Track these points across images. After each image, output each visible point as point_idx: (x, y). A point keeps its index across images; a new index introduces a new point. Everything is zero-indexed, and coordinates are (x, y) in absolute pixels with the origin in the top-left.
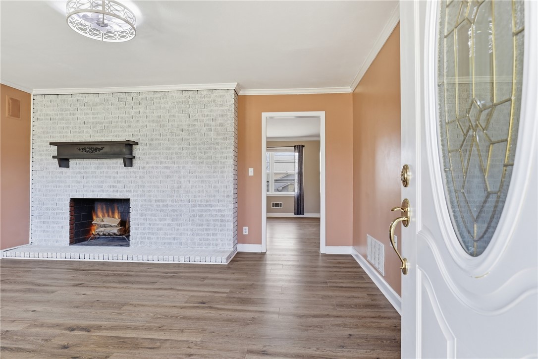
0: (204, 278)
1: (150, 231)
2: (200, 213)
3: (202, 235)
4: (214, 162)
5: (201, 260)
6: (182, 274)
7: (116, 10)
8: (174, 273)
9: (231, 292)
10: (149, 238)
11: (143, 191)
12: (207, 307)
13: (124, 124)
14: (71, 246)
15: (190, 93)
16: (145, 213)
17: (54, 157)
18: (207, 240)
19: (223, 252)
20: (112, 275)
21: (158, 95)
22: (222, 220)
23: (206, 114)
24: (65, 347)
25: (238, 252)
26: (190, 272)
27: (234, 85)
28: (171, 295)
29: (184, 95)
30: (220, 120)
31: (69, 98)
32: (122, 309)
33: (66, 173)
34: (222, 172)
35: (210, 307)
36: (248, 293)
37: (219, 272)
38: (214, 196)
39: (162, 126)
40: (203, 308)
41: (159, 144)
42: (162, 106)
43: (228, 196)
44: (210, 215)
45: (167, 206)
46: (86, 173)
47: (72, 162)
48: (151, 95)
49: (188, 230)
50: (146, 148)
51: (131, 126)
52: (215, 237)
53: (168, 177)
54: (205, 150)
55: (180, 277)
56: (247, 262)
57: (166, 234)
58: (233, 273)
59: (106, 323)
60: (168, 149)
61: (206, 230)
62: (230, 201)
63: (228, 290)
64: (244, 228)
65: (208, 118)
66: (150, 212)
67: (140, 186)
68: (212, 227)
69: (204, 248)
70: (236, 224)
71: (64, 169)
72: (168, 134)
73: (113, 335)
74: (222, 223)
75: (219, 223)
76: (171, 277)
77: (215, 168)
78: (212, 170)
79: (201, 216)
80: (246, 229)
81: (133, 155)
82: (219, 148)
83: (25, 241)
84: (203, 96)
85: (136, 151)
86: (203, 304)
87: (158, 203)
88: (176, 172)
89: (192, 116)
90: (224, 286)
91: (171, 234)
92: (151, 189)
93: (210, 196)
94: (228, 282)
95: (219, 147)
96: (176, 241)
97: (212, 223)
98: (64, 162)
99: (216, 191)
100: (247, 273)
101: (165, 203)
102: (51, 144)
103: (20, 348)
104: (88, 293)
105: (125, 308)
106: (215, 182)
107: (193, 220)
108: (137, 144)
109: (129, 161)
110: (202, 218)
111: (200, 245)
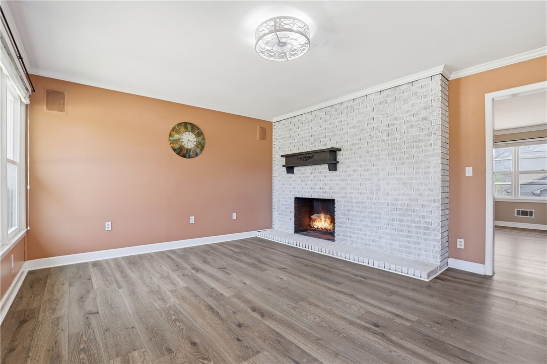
0: (392, 293)
1: (352, 231)
2: (399, 218)
3: (402, 242)
4: (416, 162)
5: (397, 270)
6: (370, 281)
7: (286, 24)
8: (363, 277)
9: (419, 322)
10: (350, 237)
11: (345, 193)
12: (379, 334)
13: (330, 134)
14: (295, 234)
15: (387, 92)
16: (347, 213)
17: (283, 166)
18: (408, 247)
19: (426, 265)
20: (310, 266)
21: (357, 102)
22: (426, 229)
23: (406, 110)
24: (240, 326)
25: (449, 268)
26: (380, 281)
27: (440, 69)
28: (348, 303)
29: (382, 95)
30: (423, 114)
31: (293, 120)
32: (298, 304)
33: (292, 177)
34: (427, 173)
35: (383, 335)
36: (442, 332)
37: (414, 290)
38: (416, 200)
39: (361, 130)
40: (374, 333)
41: (359, 148)
42: (361, 111)
43: (435, 200)
44: (413, 221)
45: (366, 207)
46: (304, 177)
47: (296, 169)
48: (352, 103)
49: (387, 234)
50: (348, 153)
51: (335, 135)
52: (417, 246)
53: (367, 179)
54: (405, 150)
55: (367, 284)
56: (458, 285)
57: (365, 235)
58: (432, 296)
59: (279, 313)
60: (367, 152)
61: (407, 236)
62: (438, 207)
63: (415, 318)
64: (458, 240)
65: (408, 114)
66: (351, 213)
67: (343, 188)
68: (414, 235)
69: (404, 256)
70: (446, 234)
71: (291, 175)
72: (367, 137)
73: (276, 329)
74: (426, 231)
75: (423, 231)
76: (359, 282)
77: (418, 168)
78: (414, 171)
79: (401, 221)
80: (460, 242)
81: (337, 160)
82: (423, 146)
83: (270, 226)
84: (402, 91)
85: (340, 157)
86: (377, 327)
87: (358, 205)
88: (375, 174)
89: (391, 115)
90: (412, 310)
91: (370, 236)
92: (352, 191)
93: (411, 200)
94: (420, 306)
95: (422, 144)
96: (375, 244)
97: (414, 230)
98: (290, 169)
99: (420, 195)
100: (452, 301)
101: (364, 205)
102: (282, 156)
103: (218, 313)
104: (285, 278)
105: (301, 303)
106: (418, 184)
107: (392, 225)
108: (340, 150)
109: (333, 166)
110: (403, 223)
111: (400, 251)
